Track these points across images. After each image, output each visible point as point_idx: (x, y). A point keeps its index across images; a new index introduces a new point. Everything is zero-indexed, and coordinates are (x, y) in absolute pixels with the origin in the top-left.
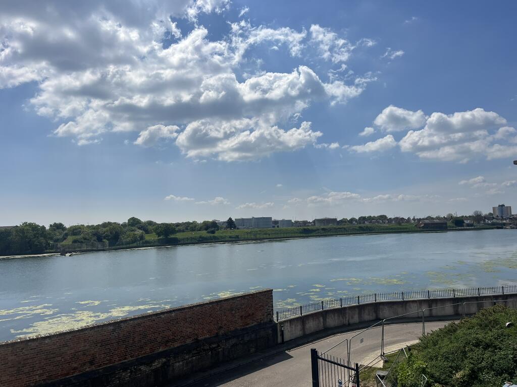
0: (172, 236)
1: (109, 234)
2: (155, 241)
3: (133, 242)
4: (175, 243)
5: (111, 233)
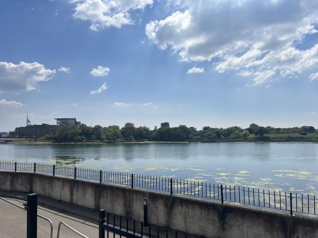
0: (265, 135)
1: (227, 133)
2: (252, 138)
3: (237, 138)
4: (267, 140)
5: (228, 132)
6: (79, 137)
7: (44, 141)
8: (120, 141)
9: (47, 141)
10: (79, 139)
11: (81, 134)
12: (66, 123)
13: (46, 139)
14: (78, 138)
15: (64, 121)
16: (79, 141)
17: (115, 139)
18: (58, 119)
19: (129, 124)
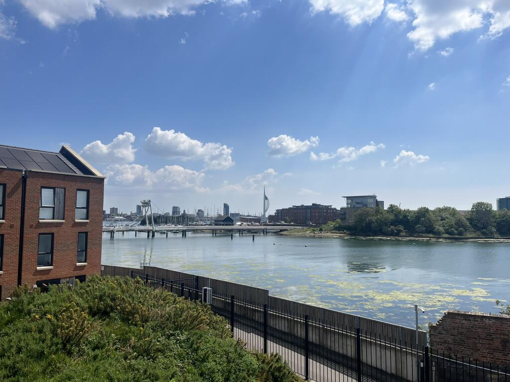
6: (392, 227)
7: (333, 232)
8: (471, 236)
9: (337, 232)
10: (392, 231)
11: (394, 223)
12: (362, 203)
13: (334, 230)
14: (390, 229)
15: (358, 201)
16: (392, 234)
17: (460, 233)
18: (348, 198)
19: (482, 204)
